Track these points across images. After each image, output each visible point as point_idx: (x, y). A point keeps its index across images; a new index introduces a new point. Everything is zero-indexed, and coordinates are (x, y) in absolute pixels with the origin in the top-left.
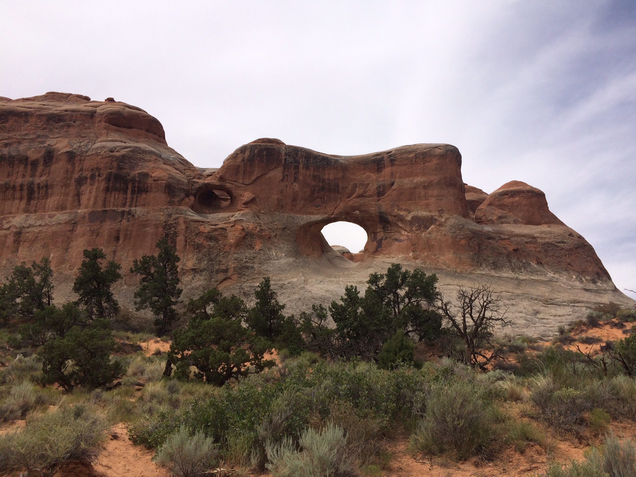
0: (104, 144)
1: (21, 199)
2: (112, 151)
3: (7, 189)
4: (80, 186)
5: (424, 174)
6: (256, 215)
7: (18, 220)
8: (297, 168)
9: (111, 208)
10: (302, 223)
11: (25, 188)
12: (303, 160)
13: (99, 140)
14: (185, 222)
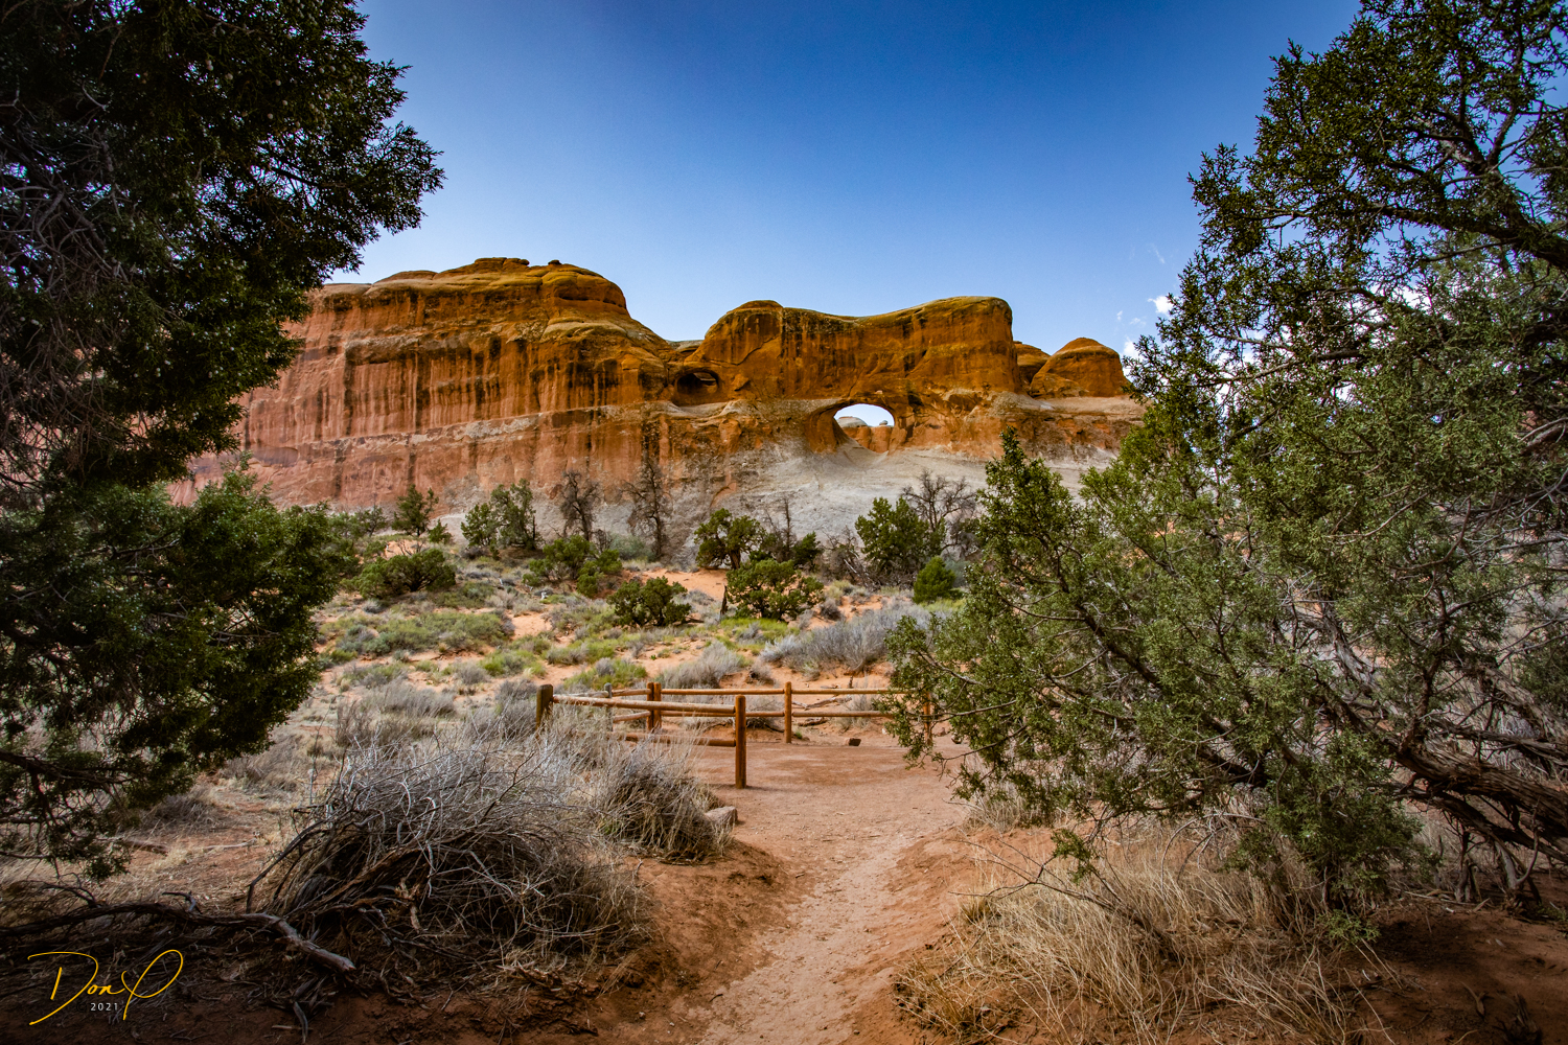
0: (558, 326)
1: (469, 402)
2: (570, 336)
3: (452, 391)
4: (538, 383)
5: (964, 339)
6: (752, 405)
7: (470, 428)
8: (799, 337)
9: (577, 408)
10: (810, 410)
11: (473, 388)
12: (807, 324)
13: (551, 321)
14: (667, 421)
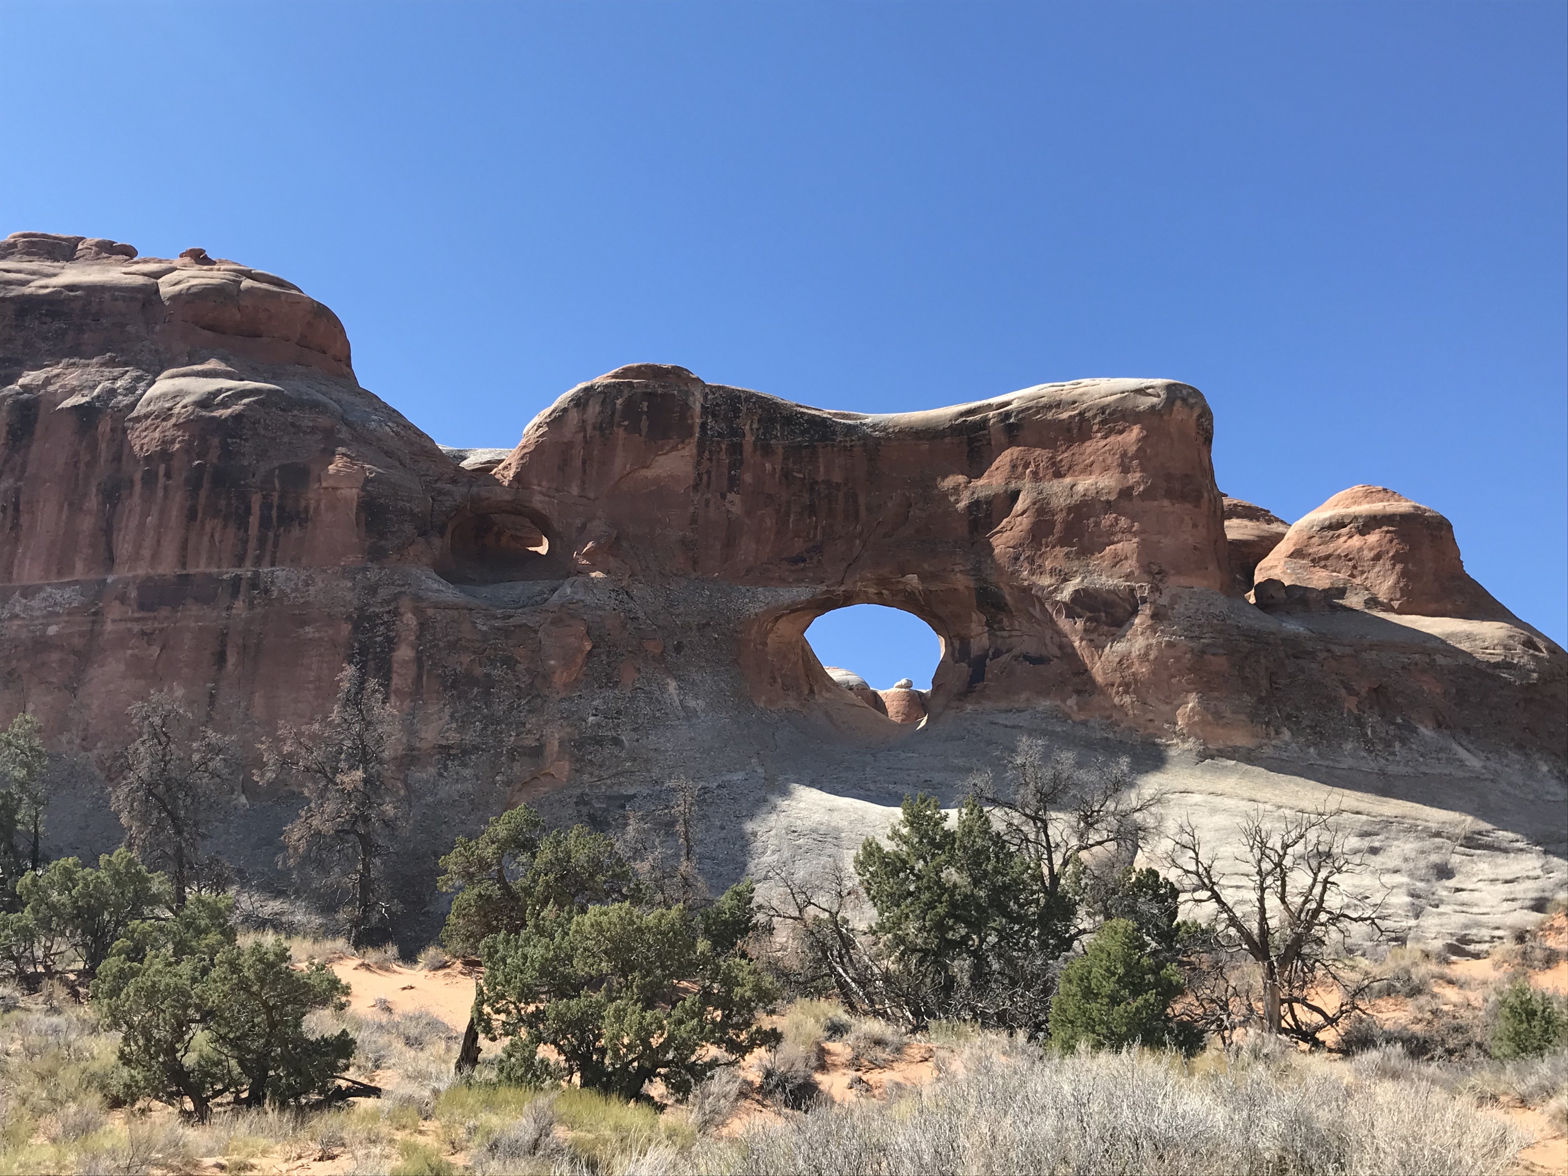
0: (182, 384)
2: (206, 406)
4: (114, 506)
8: (736, 449)
9: (202, 568)
10: (754, 610)
12: (755, 426)
13: (166, 372)
14: (418, 611)
